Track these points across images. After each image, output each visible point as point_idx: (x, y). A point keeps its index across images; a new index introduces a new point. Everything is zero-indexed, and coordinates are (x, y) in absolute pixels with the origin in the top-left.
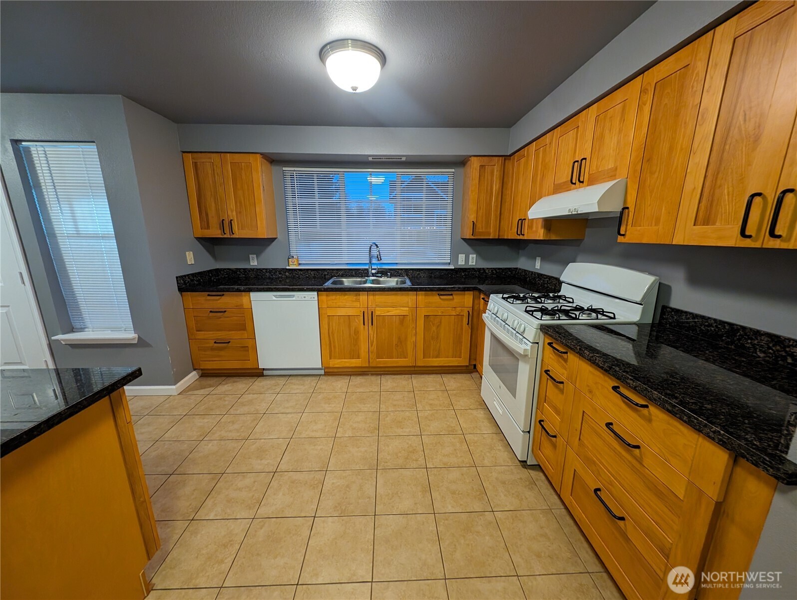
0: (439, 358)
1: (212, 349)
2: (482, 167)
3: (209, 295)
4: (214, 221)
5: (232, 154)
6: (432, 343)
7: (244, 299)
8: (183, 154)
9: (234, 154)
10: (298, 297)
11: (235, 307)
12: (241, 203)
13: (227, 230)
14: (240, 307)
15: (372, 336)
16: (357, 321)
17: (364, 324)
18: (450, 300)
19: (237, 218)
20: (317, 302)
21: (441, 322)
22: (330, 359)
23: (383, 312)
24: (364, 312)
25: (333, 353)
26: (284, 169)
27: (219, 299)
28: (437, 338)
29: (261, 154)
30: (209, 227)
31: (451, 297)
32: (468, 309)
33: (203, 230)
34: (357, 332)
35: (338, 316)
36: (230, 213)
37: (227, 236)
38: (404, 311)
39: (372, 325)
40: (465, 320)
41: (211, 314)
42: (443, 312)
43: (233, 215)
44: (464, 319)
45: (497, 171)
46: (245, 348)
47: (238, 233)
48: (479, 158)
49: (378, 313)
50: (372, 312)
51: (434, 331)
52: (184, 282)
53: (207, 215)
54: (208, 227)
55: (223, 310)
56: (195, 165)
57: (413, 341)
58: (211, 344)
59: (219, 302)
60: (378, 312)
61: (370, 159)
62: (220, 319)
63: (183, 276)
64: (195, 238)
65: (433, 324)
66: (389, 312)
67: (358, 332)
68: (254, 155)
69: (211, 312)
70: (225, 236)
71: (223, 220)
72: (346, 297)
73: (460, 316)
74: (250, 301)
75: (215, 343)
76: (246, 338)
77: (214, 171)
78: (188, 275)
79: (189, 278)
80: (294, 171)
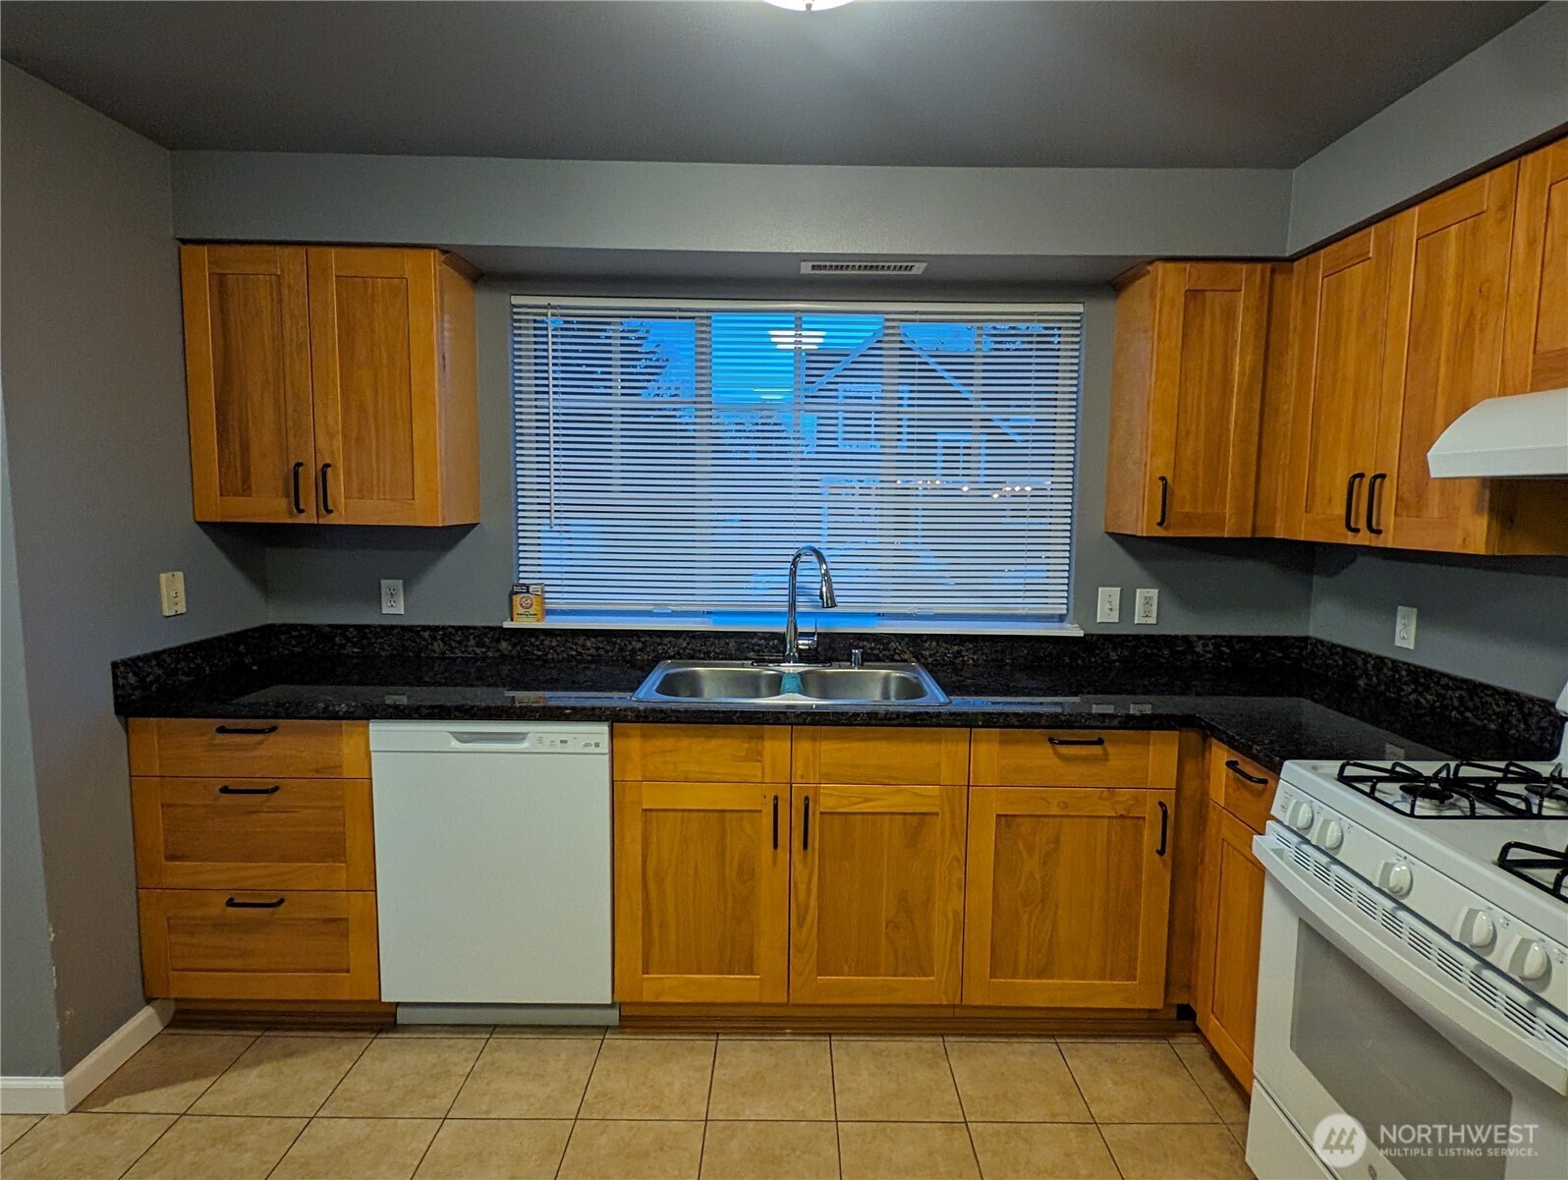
0: (1052, 977)
1: (220, 926)
2: (1193, 295)
3: (222, 730)
4: (267, 470)
5: (345, 250)
6: (1025, 918)
7: (346, 742)
8: (183, 247)
9: (352, 250)
10: (540, 740)
11: (310, 775)
12: (362, 409)
13: (309, 499)
14: (328, 774)
15: (802, 887)
16: (748, 829)
17: (776, 846)
18: (1095, 759)
19: (347, 458)
20: (607, 758)
21: (1057, 841)
22: (646, 971)
23: (845, 802)
24: (776, 798)
25: (656, 950)
26: (515, 300)
27: (260, 743)
28: (1042, 901)
29: (445, 250)
30: (249, 487)
31: (1096, 750)
32: (1159, 796)
33: (225, 498)
34: (748, 872)
35: (683, 810)
36: (322, 439)
37: (308, 518)
38: (923, 797)
39: (805, 846)
40: (1150, 837)
41: (226, 798)
42: (1066, 806)
43: (333, 449)
44: (1146, 832)
45: (1246, 308)
46: (337, 925)
47: (348, 510)
48: (1182, 265)
49: (826, 803)
50: (807, 799)
51: (1032, 875)
52: (142, 680)
53: (245, 448)
54: (246, 489)
55: (270, 784)
56: (220, 282)
57: (955, 912)
58: (216, 907)
59: (257, 753)
60: (831, 797)
61: (806, 268)
62: (254, 817)
63: (139, 658)
64: (199, 523)
65: (1031, 849)
66: (867, 800)
67: (752, 873)
68: (417, 252)
69: (225, 790)
70: (302, 519)
71: (299, 465)
72: (714, 743)
73: (1128, 822)
74: (368, 754)
75: (231, 903)
76: (344, 887)
77: (280, 301)
78: (157, 655)
79: (159, 665)
80: (549, 307)
